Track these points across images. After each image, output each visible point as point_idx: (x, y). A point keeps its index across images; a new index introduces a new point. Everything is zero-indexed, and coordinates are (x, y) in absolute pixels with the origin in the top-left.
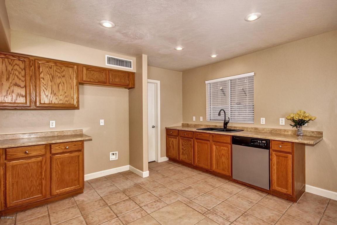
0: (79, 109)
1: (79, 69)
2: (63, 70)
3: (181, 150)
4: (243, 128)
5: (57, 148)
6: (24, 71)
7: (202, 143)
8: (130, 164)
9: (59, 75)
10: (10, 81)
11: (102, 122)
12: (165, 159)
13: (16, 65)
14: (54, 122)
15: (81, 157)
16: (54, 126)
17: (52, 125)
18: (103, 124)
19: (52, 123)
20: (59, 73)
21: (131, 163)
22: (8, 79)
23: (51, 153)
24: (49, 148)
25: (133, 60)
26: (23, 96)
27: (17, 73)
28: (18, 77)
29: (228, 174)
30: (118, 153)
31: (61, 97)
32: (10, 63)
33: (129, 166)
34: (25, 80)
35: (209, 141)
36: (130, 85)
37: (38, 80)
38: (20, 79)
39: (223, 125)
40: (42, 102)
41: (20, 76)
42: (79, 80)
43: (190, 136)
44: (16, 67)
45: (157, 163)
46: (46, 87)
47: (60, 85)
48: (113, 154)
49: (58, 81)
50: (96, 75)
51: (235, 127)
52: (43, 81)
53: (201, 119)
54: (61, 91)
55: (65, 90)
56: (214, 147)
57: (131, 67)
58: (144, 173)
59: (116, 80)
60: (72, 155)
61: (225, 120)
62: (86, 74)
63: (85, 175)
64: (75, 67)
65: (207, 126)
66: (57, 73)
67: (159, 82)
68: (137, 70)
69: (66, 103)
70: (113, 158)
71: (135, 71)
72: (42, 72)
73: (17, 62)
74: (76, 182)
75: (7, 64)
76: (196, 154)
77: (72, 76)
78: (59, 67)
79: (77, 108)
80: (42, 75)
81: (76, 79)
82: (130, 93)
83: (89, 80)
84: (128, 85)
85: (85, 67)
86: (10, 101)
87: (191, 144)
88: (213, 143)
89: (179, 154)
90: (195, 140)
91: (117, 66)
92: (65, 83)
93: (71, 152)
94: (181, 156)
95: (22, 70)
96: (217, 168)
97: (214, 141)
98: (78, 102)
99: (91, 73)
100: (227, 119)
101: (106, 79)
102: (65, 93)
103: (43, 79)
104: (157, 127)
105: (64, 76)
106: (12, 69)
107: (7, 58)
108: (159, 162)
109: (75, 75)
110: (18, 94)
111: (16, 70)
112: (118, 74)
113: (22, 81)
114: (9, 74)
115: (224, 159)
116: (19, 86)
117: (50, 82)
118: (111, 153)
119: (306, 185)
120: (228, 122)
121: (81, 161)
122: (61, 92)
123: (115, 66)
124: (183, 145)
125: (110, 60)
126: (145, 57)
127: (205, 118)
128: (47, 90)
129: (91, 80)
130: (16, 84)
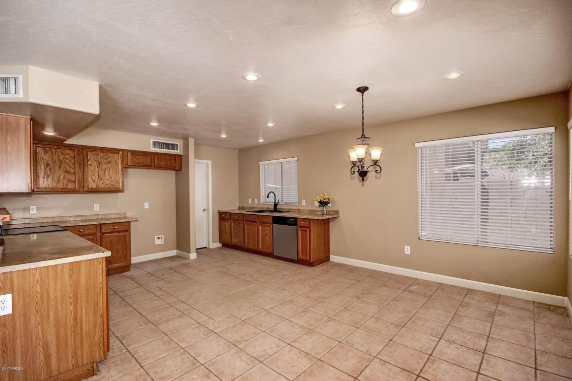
0: (124, 192)
1: (124, 154)
2: (109, 156)
3: (233, 234)
4: (289, 209)
5: (107, 228)
6: (74, 159)
7: (250, 225)
8: (177, 249)
9: (105, 161)
10: (62, 169)
11: (147, 206)
12: (218, 245)
13: (67, 155)
14: (98, 205)
15: (128, 236)
16: (98, 209)
17: (96, 209)
18: (148, 207)
19: (96, 206)
20: (105, 159)
21: (178, 247)
22: (60, 167)
23: (101, 232)
24: (99, 227)
25: (179, 143)
26: (73, 182)
27: (68, 161)
28: (68, 165)
29: (270, 251)
30: (164, 237)
31: (107, 182)
32: (62, 153)
33: (176, 250)
34: (75, 167)
35: (256, 222)
36: (177, 166)
37: (86, 167)
38: (70, 166)
39: (273, 207)
40: (90, 187)
41: (70, 164)
42: (124, 164)
43: (241, 219)
44: (67, 156)
45: (209, 248)
46: (93, 172)
47: (106, 171)
48: (159, 238)
49: (104, 166)
51: (283, 209)
52: (90, 167)
53: (256, 201)
55: (111, 175)
56: (260, 228)
57: (177, 150)
58: (191, 255)
59: (162, 163)
60: (120, 234)
61: (275, 202)
62: (131, 159)
63: (132, 258)
64: (121, 153)
65: (261, 208)
66: (103, 160)
67: (210, 162)
68: (184, 152)
69: (112, 187)
70: (158, 242)
71: (182, 154)
72: (90, 159)
73: (68, 151)
74: (124, 260)
75: (59, 153)
76: (246, 236)
77: (117, 161)
78: (104, 154)
79: (122, 191)
80: (89, 162)
81: (121, 164)
82: (177, 175)
83: (134, 165)
84: (175, 167)
85: (130, 152)
86: (61, 187)
87: (241, 227)
88: (260, 224)
89: (231, 238)
90: (245, 222)
91: (163, 150)
92: (111, 169)
93: (118, 232)
94: (233, 240)
95: (72, 158)
96: (263, 248)
97: (260, 222)
98: (123, 186)
99: (136, 158)
100: (277, 201)
101: (151, 162)
102: (111, 177)
103: (91, 165)
104: (208, 210)
105: (109, 162)
106: (63, 159)
107: (60, 148)
108: (211, 248)
109: (120, 161)
110: (69, 180)
111: (67, 159)
112: (164, 157)
113: (72, 168)
114: (61, 162)
115: (267, 238)
116: (69, 173)
117: (97, 168)
118: (156, 237)
119: (331, 256)
120: (277, 204)
121: (128, 241)
122: (107, 177)
123: (161, 150)
124: (234, 229)
125: (155, 144)
126: (191, 141)
127: (259, 200)
128: (94, 175)
129: (136, 165)
130: (67, 172)
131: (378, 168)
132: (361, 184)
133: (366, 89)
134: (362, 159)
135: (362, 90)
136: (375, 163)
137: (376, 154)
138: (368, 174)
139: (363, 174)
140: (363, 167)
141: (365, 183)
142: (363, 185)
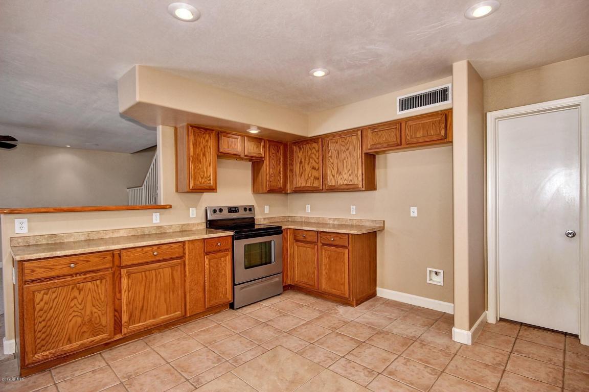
0: (376, 189)
1: (363, 133)
2: (347, 141)
5: (325, 237)
9: (343, 148)
10: (310, 165)
11: (414, 212)
13: (313, 149)
14: (355, 207)
15: (346, 255)
17: (353, 211)
18: (415, 215)
19: (353, 209)
20: (343, 146)
23: (321, 241)
24: (319, 235)
25: (451, 83)
26: (317, 179)
27: (314, 156)
28: (314, 161)
30: (443, 271)
31: (345, 177)
32: (310, 148)
37: (327, 160)
40: (330, 184)
41: (316, 159)
42: (364, 148)
46: (332, 165)
47: (345, 161)
48: (436, 273)
49: (342, 156)
50: (385, 135)
52: (331, 160)
54: (345, 169)
55: (349, 166)
57: (446, 100)
58: (455, 329)
59: (418, 135)
60: (338, 250)
62: (372, 139)
64: (360, 132)
67: (583, 101)
69: (350, 183)
70: (436, 280)
72: (330, 150)
73: (314, 145)
74: (342, 287)
77: (356, 146)
78: (343, 140)
79: (362, 189)
80: (330, 154)
81: (360, 149)
84: (445, 137)
85: (370, 128)
91: (417, 109)
92: (349, 158)
93: (337, 246)
95: (317, 152)
99: (378, 135)
101: (401, 137)
102: (349, 170)
103: (331, 157)
105: (348, 149)
106: (311, 154)
107: (308, 143)
109: (359, 145)
110: (314, 177)
112: (423, 122)
113: (317, 163)
114: (309, 158)
117: (336, 159)
118: (429, 269)
121: (346, 261)
123: (414, 109)
125: (404, 103)
128: (333, 169)
129: (378, 146)
130: (314, 168)
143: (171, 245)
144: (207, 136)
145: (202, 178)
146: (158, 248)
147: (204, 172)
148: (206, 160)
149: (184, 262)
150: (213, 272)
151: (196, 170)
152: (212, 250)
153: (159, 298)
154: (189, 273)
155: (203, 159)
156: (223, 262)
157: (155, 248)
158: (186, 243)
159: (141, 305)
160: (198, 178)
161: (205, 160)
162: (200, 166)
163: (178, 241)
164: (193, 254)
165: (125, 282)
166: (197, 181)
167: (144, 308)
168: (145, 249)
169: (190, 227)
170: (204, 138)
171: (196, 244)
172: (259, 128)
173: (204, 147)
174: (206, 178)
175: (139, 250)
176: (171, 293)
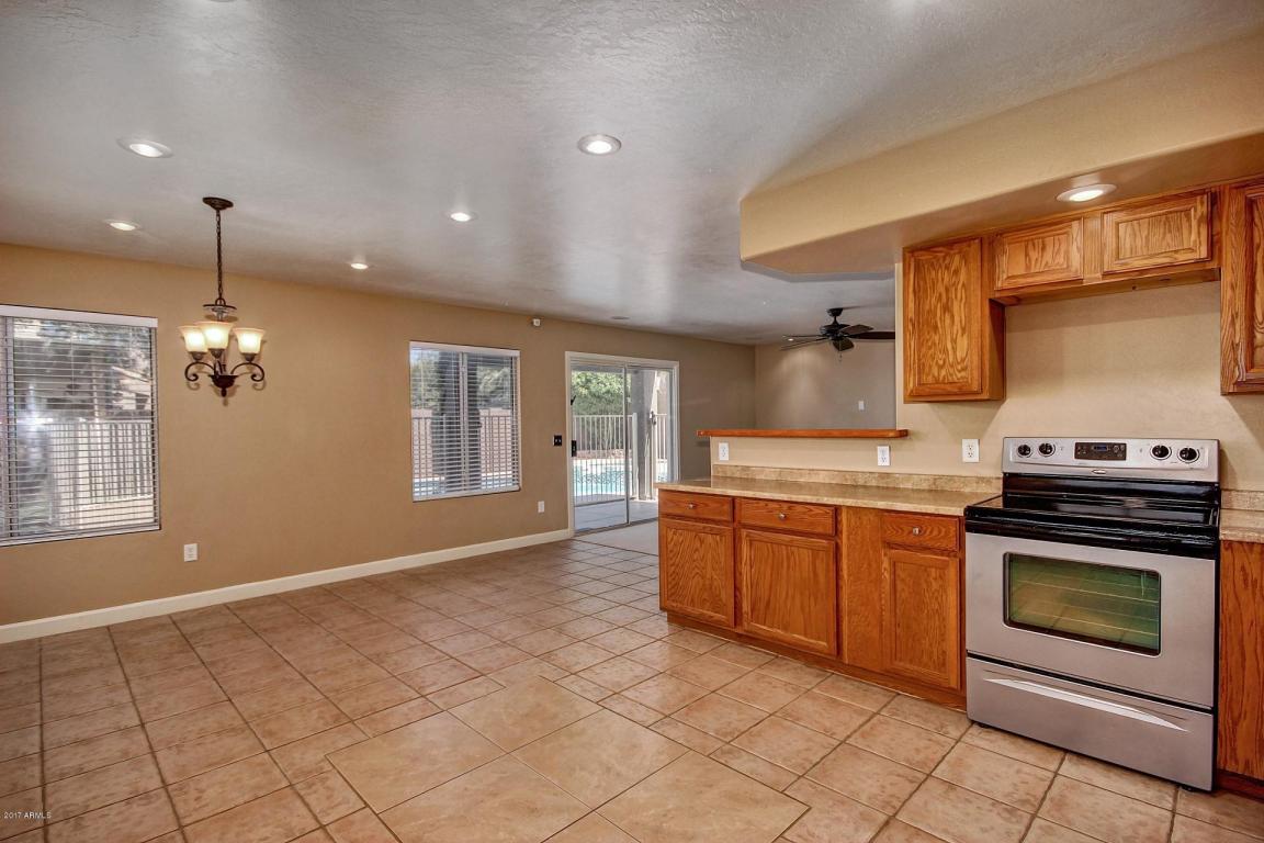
131: (257, 370)
132: (221, 399)
133: (226, 204)
134: (221, 351)
135: (219, 204)
136: (250, 359)
137: (250, 341)
138: (237, 382)
139: (224, 382)
140: (223, 367)
141: (231, 400)
142: (225, 403)
143: (812, 507)
144: (957, 258)
145: (941, 367)
146: (790, 508)
147: (945, 351)
148: (953, 322)
149: (837, 548)
150: (903, 595)
151: (924, 350)
152: (899, 540)
153: (793, 598)
154: (849, 575)
155: (943, 321)
156: (935, 579)
157: (785, 506)
158: (844, 510)
159: (766, 598)
160: (930, 367)
161: (948, 321)
162: (937, 338)
163: (820, 502)
164: (859, 538)
165: (745, 550)
166: (928, 375)
167: (772, 605)
168: (771, 505)
169: (956, 485)
170: (947, 268)
171: (865, 518)
172: (1106, 175)
173: (947, 290)
174: (952, 366)
175: (762, 504)
176: (812, 598)
